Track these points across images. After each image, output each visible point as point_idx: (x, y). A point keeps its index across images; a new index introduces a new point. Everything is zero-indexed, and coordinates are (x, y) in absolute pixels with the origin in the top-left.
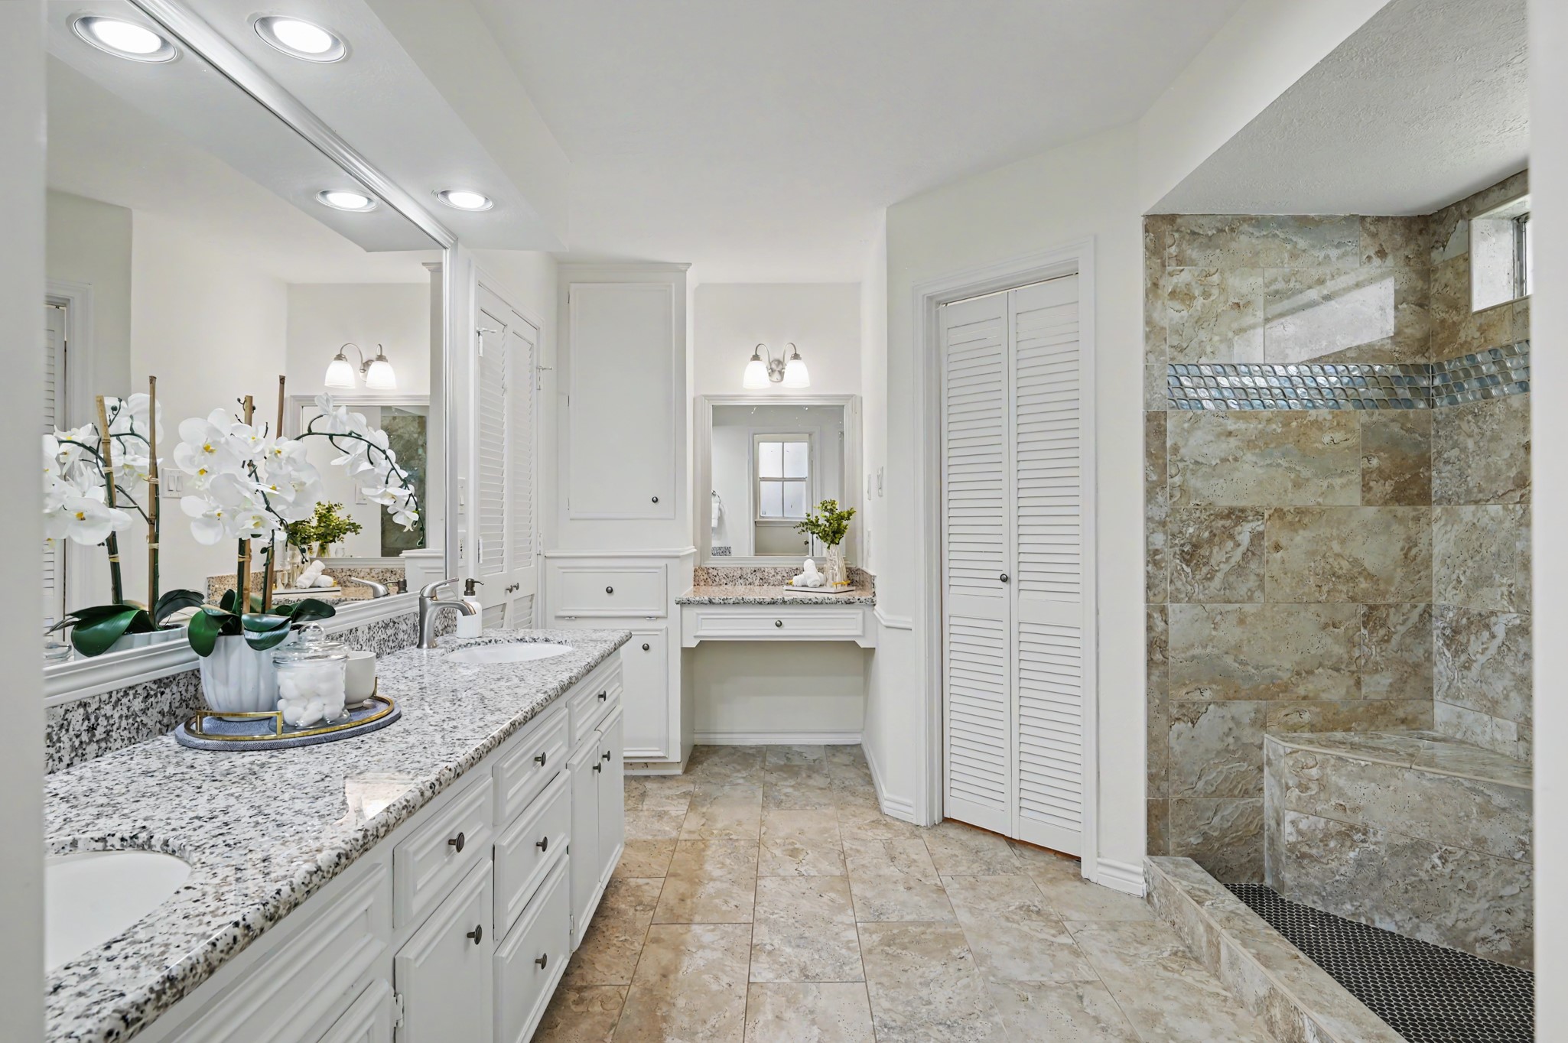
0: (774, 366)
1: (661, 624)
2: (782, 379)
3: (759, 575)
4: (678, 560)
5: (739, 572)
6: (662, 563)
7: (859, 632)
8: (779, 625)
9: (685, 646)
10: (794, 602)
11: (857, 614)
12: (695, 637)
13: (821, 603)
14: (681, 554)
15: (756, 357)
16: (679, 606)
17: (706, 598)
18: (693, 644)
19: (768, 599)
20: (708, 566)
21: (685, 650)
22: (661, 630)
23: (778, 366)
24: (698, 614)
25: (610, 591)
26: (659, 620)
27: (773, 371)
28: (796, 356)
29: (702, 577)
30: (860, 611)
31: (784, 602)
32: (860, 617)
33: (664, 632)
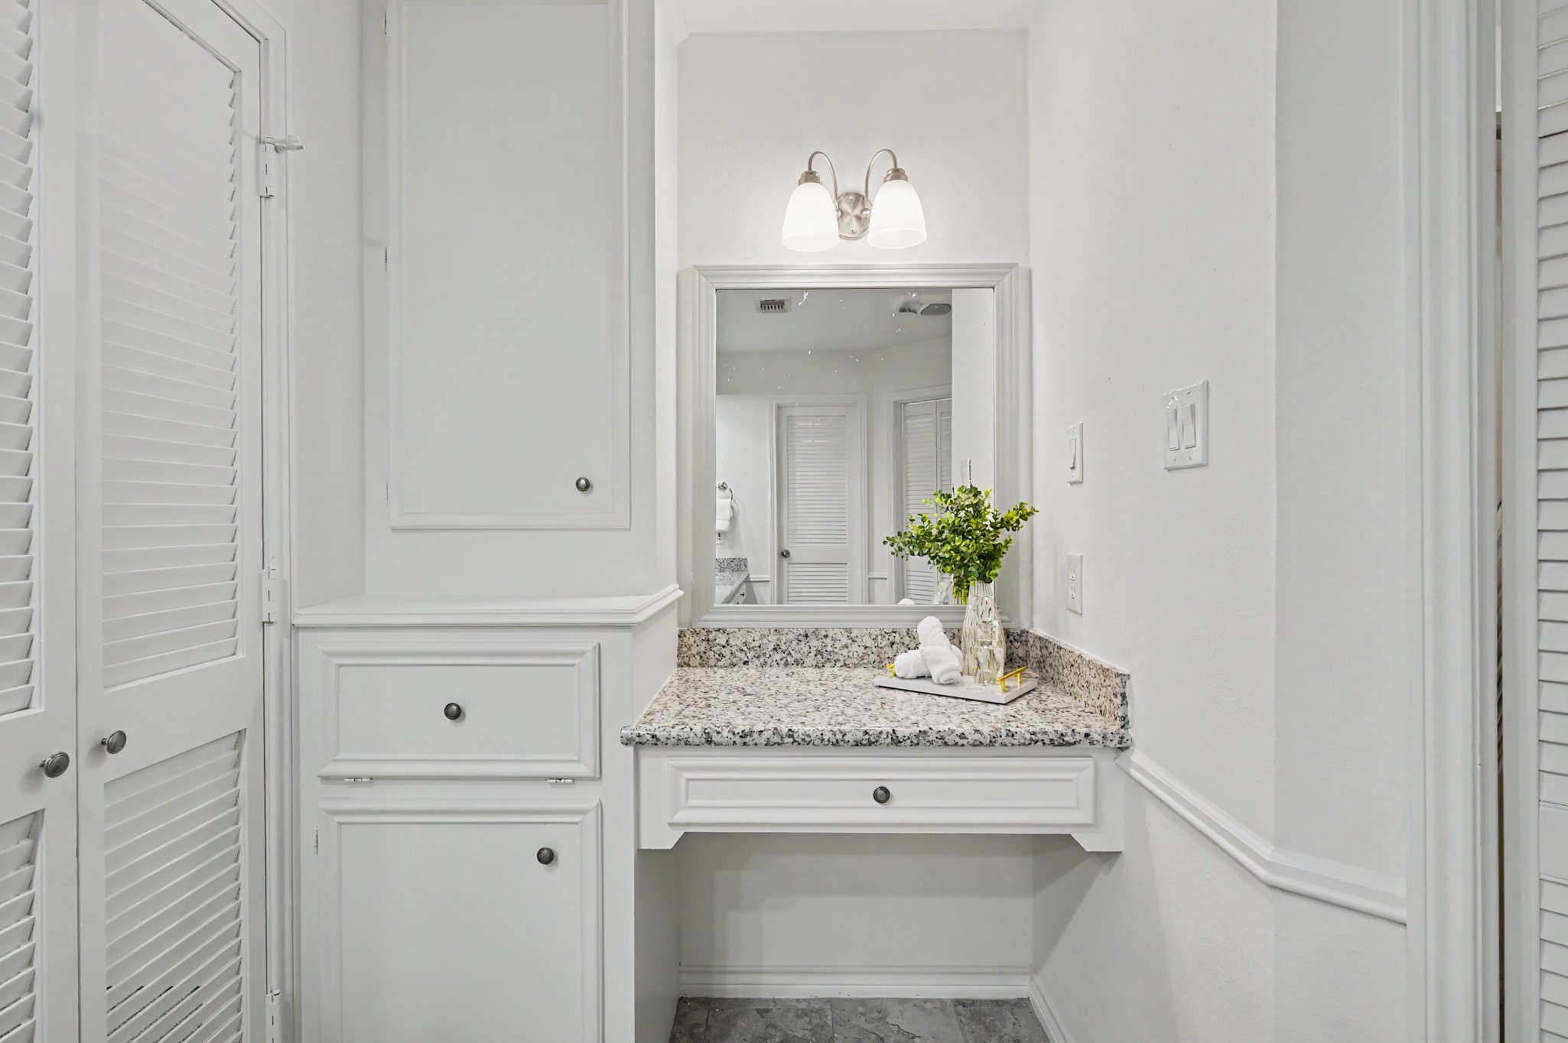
0: (846, 207)
1: (586, 797)
2: (865, 229)
3: (815, 643)
4: (626, 635)
5: (773, 638)
6: (586, 642)
7: (1084, 816)
8: (883, 796)
9: (644, 846)
10: (920, 740)
11: (1081, 769)
12: (672, 825)
13: (992, 743)
14: (638, 618)
15: (810, 176)
16: (631, 749)
17: (698, 729)
18: (667, 841)
19: (854, 734)
20: (712, 626)
21: (644, 857)
22: (583, 812)
23: (855, 205)
24: (680, 769)
25: (454, 713)
26: (580, 787)
27: (842, 213)
28: (897, 174)
29: (694, 650)
30: (1088, 763)
31: (897, 742)
32: (1088, 776)
33: (591, 819)
